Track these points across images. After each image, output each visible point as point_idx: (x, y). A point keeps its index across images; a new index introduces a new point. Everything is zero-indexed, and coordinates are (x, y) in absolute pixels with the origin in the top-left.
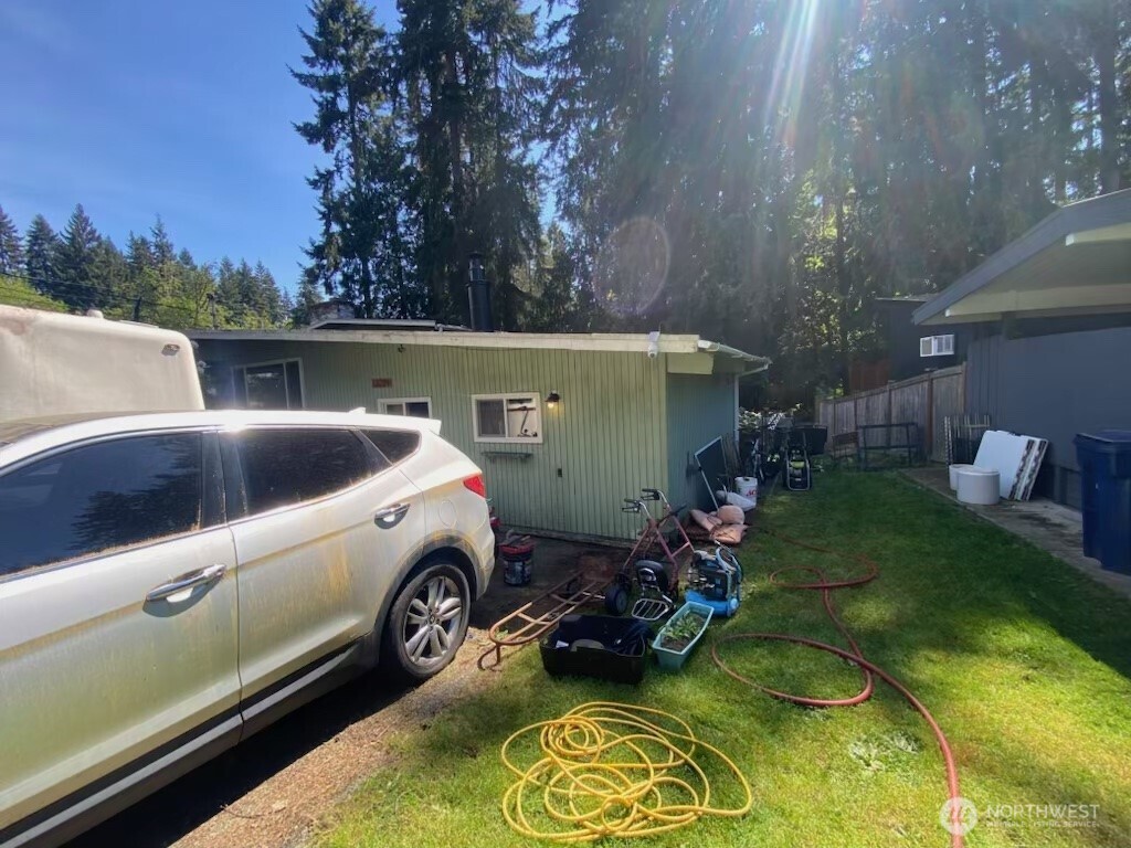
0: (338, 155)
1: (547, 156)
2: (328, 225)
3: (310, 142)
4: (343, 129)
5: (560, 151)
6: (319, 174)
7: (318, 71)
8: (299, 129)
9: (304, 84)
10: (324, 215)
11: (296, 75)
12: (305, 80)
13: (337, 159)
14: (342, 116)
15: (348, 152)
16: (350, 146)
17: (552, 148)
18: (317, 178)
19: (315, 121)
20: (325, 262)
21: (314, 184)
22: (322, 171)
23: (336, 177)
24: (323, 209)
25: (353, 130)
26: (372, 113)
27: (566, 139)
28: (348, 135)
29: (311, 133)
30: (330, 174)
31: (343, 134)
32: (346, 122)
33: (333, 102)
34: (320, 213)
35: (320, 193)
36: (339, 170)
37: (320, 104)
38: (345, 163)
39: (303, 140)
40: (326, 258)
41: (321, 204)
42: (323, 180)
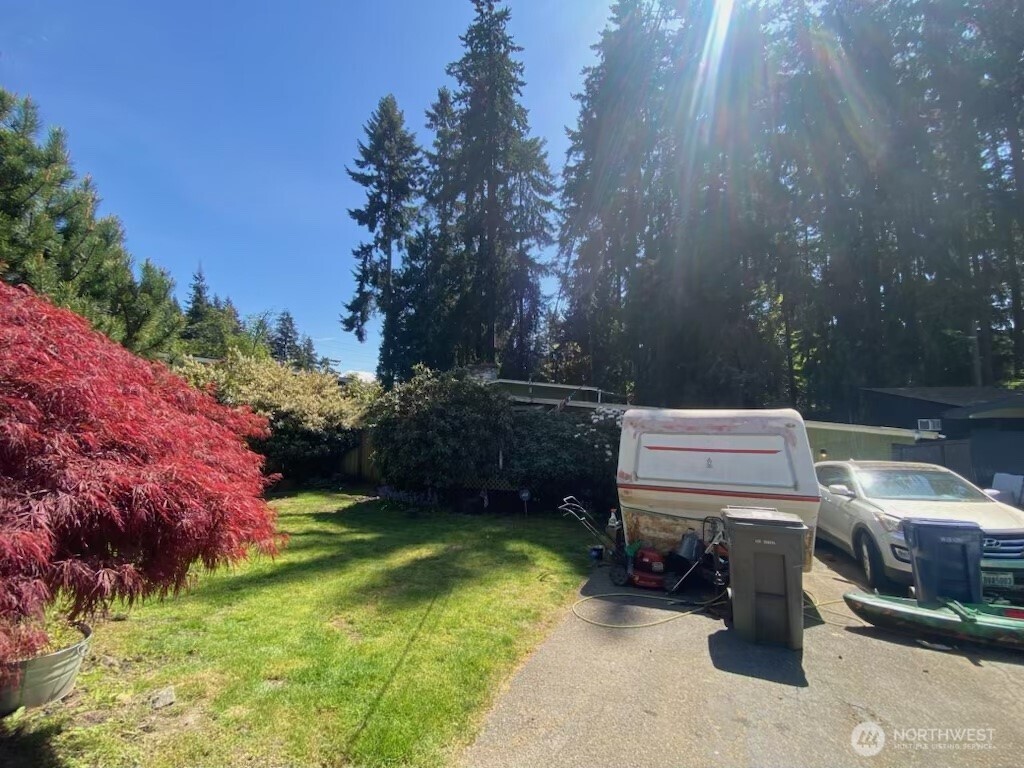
0: (376, 235)
3: (360, 224)
4: (382, 215)
6: (362, 247)
7: (366, 171)
8: (351, 213)
9: (356, 180)
10: (360, 278)
11: (350, 173)
12: (357, 177)
14: (383, 206)
15: (382, 231)
18: (360, 250)
19: (364, 208)
21: (357, 254)
23: (374, 251)
25: (388, 217)
28: (384, 220)
29: (359, 217)
30: (370, 248)
31: (381, 220)
32: (385, 210)
33: (379, 196)
36: (376, 245)
39: (354, 222)
41: (359, 269)
42: (364, 252)
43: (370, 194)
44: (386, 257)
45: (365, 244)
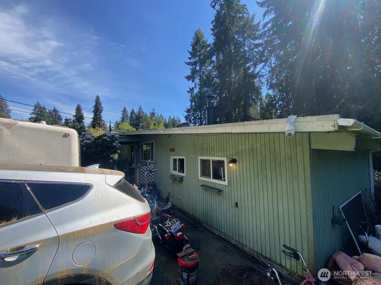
0: (195, 83)
1: (263, 68)
2: (192, 103)
4: (197, 75)
5: (268, 66)
7: (192, 61)
9: (188, 65)
10: (191, 101)
11: (186, 63)
12: (188, 64)
13: (195, 84)
14: (198, 71)
15: (198, 81)
16: (199, 80)
17: (265, 65)
18: (190, 90)
19: (190, 74)
20: (190, 114)
21: (189, 92)
22: (191, 88)
23: (195, 89)
24: (191, 99)
25: (200, 75)
26: (206, 69)
27: (271, 61)
28: (199, 77)
29: (188, 78)
30: (193, 88)
31: (197, 77)
32: (198, 73)
33: (195, 68)
34: (190, 100)
35: (190, 94)
36: (196, 87)
37: (192, 69)
38: (197, 85)
39: (187, 80)
40: (190, 113)
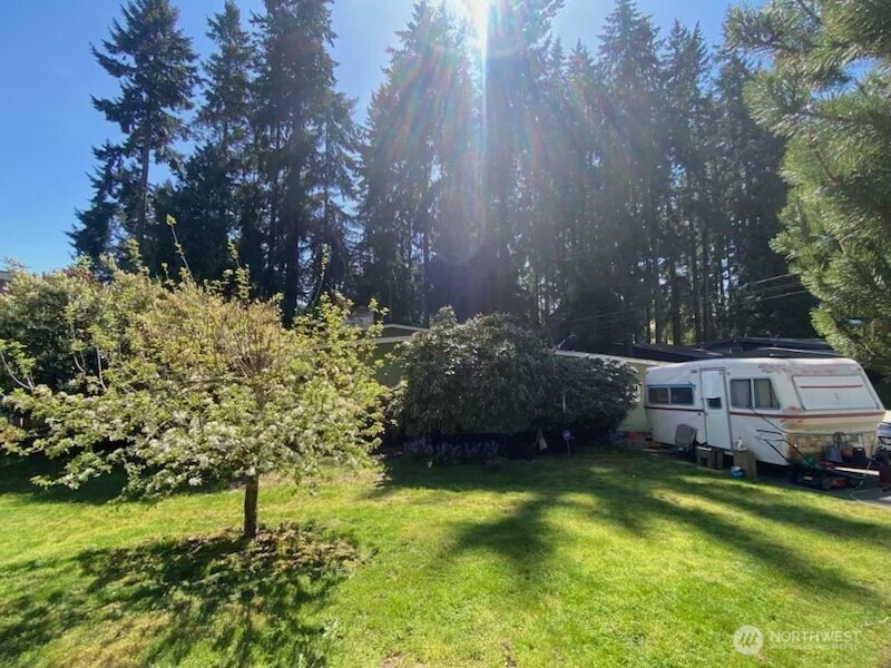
3: (108, 119)
6: (108, 148)
8: (96, 102)
11: (97, 55)
21: (100, 155)
35: (103, 164)
41: (98, 173)
42: (110, 153)
43: (126, 87)
44: (140, 166)
45: (114, 144)
